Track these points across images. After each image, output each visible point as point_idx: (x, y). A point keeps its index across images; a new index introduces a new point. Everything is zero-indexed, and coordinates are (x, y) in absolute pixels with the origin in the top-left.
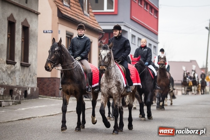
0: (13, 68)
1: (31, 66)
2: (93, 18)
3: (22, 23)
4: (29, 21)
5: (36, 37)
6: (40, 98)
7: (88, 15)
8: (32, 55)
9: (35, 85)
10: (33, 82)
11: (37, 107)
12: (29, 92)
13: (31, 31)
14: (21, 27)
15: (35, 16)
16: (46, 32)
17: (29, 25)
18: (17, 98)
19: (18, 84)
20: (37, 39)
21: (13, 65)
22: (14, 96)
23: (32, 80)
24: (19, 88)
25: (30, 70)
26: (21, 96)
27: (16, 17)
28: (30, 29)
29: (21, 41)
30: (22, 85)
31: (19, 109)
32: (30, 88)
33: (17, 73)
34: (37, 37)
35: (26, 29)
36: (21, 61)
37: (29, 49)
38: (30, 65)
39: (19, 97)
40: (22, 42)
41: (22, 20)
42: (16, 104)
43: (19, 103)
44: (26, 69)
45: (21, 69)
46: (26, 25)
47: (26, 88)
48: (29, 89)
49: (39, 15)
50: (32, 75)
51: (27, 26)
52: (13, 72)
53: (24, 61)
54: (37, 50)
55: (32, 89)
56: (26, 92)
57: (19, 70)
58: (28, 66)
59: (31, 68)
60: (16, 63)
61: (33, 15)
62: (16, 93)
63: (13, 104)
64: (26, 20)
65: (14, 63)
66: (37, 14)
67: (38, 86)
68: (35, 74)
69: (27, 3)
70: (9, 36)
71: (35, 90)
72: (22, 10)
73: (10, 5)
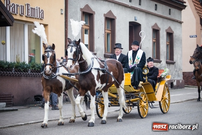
1: (176, 63)
3: (166, 30)
4: (173, 28)
5: (180, 41)
6: (185, 88)
8: (177, 55)
9: (181, 78)
10: (179, 76)
12: (175, 84)
13: (175, 36)
14: (165, 33)
15: (179, 24)
16: (192, 37)
17: (173, 32)
21: (158, 63)
23: (178, 74)
25: (175, 66)
27: (160, 25)
28: (174, 35)
29: (166, 44)
32: (176, 81)
34: (181, 40)
35: (170, 35)
36: (166, 60)
37: (174, 50)
38: (175, 63)
41: (166, 28)
44: (171, 65)
47: (172, 80)
48: (174, 81)
50: (178, 70)
51: (171, 32)
53: (170, 60)
54: (182, 51)
55: (178, 81)
56: (172, 84)
57: (165, 67)
58: (173, 63)
59: (176, 65)
60: (161, 61)
64: (170, 28)
66: (181, 23)
67: (183, 79)
68: (180, 69)
69: (170, 14)
70: (154, 41)
71: (181, 82)
72: (166, 20)
73: (154, 16)
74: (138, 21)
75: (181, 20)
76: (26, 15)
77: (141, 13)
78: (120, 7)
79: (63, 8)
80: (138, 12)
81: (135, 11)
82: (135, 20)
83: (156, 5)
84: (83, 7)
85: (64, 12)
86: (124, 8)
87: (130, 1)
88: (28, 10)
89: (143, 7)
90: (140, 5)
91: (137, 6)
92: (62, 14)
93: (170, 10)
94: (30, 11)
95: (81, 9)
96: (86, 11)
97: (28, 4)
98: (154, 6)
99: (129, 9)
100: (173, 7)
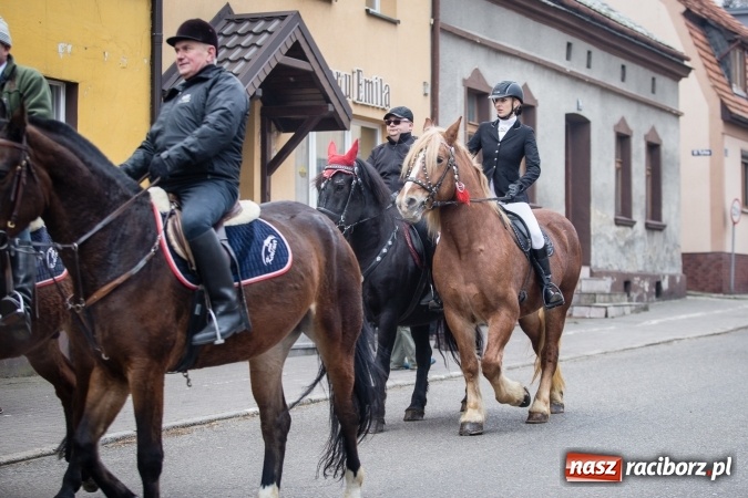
0: (628, 232)
1: (667, 229)
3: (646, 136)
4: (660, 131)
5: (676, 164)
6: (689, 297)
8: (670, 205)
9: (677, 270)
10: (673, 264)
11: (684, 316)
12: (665, 285)
13: (666, 153)
14: (643, 146)
15: (673, 119)
16: (699, 154)
17: (661, 141)
18: (640, 299)
19: (641, 268)
20: (679, 169)
21: (629, 229)
22: (634, 295)
23: (672, 258)
24: (643, 276)
25: (665, 237)
26: (649, 295)
27: (632, 124)
28: (663, 148)
29: (644, 175)
30: (649, 270)
31: (646, 323)
32: (667, 277)
33: (639, 245)
34: (679, 164)
35: (653, 149)
36: (646, 219)
37: (663, 191)
38: (665, 226)
39: (645, 296)
40: (647, 176)
41: (645, 129)
42: (638, 310)
43: (646, 309)
44: (657, 234)
45: (646, 236)
46: (655, 141)
47: (658, 276)
48: (664, 278)
49: (681, 118)
50: (671, 247)
51: (657, 142)
52: (630, 243)
53: (653, 218)
54: (679, 193)
55: (672, 278)
56: (658, 285)
57: (642, 238)
58: (661, 228)
59: (668, 234)
60: (634, 223)
61: (668, 118)
62: (637, 288)
63: (632, 312)
64: (653, 130)
65: (631, 224)
66: (677, 115)
67: (684, 272)
68: (676, 246)
69: (653, 91)
70: (619, 165)
71: (678, 279)
72: (644, 108)
73: (618, 99)
74: (585, 113)
75: (677, 106)
76: (355, 98)
77: (591, 90)
78: (547, 73)
79: (428, 79)
80: (584, 86)
81: (579, 84)
82: (579, 109)
83: (623, 67)
84: (467, 74)
85: (429, 91)
86: (554, 76)
87: (568, 57)
88: (359, 85)
89: (595, 74)
90: (589, 66)
91: (583, 71)
92: (426, 95)
93: (654, 79)
94: (362, 89)
95: (464, 81)
96: (474, 86)
97: (359, 71)
98: (620, 70)
99: (565, 79)
100: (660, 73)
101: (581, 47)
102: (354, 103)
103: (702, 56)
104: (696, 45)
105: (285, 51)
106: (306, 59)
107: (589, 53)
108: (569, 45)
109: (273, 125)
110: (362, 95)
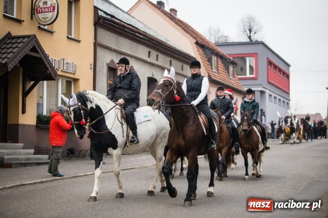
2: (237, 81)
7: (234, 79)
69: (182, 70)
74: (155, 77)
76: (62, 69)
77: (158, 69)
78: (140, 62)
79: (92, 63)
80: (155, 67)
81: (153, 67)
82: (153, 75)
83: (171, 61)
84: (108, 62)
85: (92, 67)
86: (143, 63)
87: (149, 57)
88: (64, 64)
89: (160, 63)
90: (157, 60)
91: (155, 62)
92: (91, 69)
93: (182, 66)
94: (65, 65)
95: (107, 64)
96: (111, 66)
97: (64, 59)
98: (169, 62)
99: (147, 65)
100: (185, 63)
101: (154, 53)
102: (62, 71)
103: (201, 58)
104: (200, 54)
105: (29, 49)
106: (38, 53)
107: (157, 55)
108: (149, 52)
109: (27, 78)
110: (65, 68)
